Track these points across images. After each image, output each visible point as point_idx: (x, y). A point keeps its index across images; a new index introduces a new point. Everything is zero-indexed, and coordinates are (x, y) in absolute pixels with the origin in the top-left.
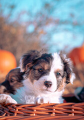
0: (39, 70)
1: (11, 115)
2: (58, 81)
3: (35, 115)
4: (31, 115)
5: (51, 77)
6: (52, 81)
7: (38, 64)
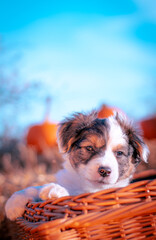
0: (86, 148)
1: (78, 215)
2: (120, 164)
3: (118, 206)
4: (114, 207)
5: (108, 159)
6: (110, 166)
7: (84, 138)
